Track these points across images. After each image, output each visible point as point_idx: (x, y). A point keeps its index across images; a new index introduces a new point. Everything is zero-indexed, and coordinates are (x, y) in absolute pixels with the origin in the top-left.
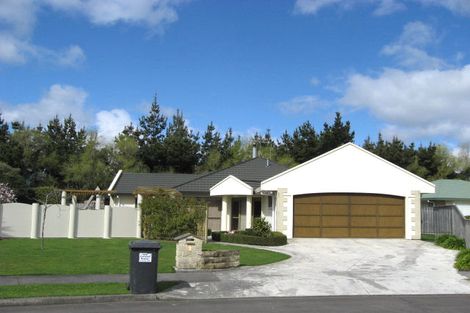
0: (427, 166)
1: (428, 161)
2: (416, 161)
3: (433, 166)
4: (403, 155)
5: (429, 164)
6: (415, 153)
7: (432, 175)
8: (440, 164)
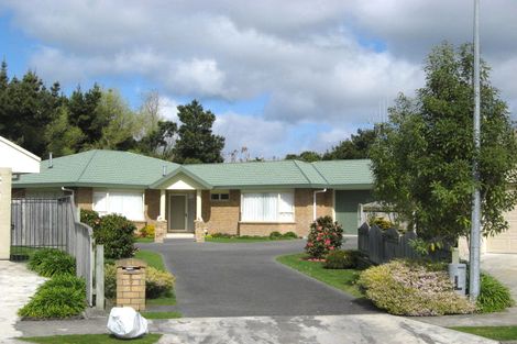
0: (83, 126)
1: (86, 118)
2: (64, 117)
3: (93, 126)
4: (37, 103)
5: (88, 122)
6: (63, 101)
7: (92, 142)
8: (106, 124)
